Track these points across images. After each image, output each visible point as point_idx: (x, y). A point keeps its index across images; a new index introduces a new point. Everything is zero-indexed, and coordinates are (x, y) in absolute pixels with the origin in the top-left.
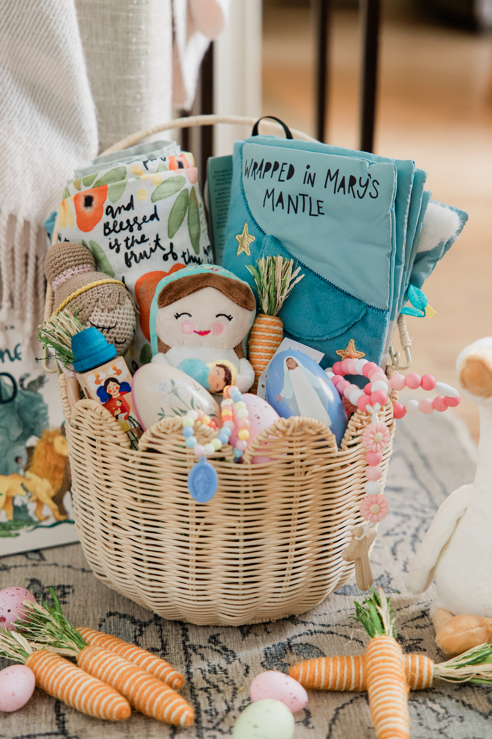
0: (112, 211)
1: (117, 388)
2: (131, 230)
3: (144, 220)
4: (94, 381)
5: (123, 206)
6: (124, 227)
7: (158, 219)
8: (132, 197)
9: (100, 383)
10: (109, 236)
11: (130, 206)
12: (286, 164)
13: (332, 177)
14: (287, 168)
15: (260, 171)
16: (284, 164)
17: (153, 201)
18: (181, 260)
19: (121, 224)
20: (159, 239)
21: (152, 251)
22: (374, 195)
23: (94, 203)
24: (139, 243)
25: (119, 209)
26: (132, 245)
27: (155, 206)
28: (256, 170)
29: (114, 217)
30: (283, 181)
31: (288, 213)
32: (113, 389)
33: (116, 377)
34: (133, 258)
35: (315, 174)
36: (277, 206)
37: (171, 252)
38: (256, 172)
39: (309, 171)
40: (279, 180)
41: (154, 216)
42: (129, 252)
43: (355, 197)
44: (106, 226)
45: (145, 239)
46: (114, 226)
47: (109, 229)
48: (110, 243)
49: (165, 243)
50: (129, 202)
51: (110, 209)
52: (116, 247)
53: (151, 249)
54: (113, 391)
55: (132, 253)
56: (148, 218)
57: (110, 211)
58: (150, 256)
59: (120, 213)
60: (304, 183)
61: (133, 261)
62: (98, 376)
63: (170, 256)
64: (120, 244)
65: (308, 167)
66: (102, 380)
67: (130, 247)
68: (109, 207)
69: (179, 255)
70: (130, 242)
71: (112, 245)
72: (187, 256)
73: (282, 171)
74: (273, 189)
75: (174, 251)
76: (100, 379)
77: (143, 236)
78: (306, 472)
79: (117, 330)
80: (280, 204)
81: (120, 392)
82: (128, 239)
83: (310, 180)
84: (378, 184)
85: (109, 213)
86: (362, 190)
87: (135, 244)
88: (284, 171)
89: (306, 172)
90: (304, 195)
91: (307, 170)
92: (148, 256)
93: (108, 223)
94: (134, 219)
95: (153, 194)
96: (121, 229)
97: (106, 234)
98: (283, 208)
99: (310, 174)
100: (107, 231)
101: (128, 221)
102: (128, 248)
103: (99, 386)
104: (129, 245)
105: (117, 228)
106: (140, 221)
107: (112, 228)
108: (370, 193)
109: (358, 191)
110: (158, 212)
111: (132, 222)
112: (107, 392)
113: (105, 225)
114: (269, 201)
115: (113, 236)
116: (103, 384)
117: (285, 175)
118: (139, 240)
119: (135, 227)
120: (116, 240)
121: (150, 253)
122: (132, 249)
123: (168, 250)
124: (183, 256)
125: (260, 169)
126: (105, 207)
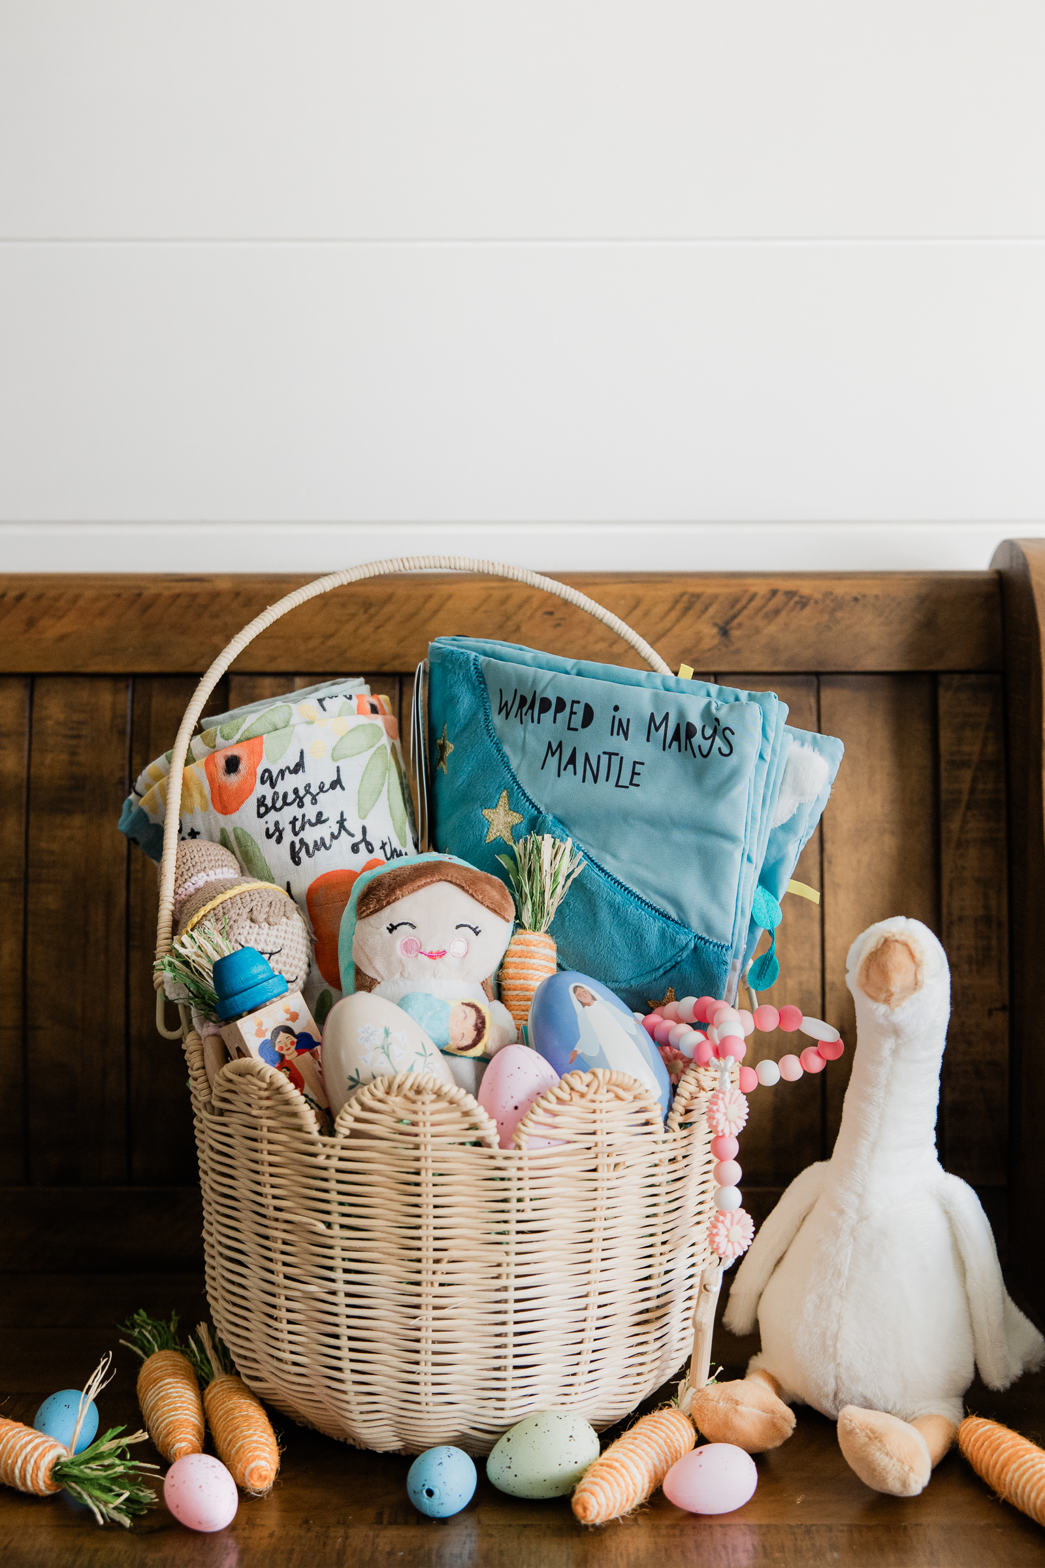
0: (271, 777)
1: (292, 1043)
2: (301, 805)
3: (321, 789)
4: (254, 1032)
5: (288, 768)
6: (289, 800)
7: (343, 788)
8: (302, 753)
9: (264, 1036)
10: (266, 818)
11: (299, 767)
12: (578, 702)
13: (658, 725)
14: (579, 709)
15: (530, 711)
16: (573, 702)
17: (334, 759)
18: (378, 854)
19: (285, 796)
20: (346, 820)
21: (334, 837)
22: (726, 750)
23: (241, 767)
24: (312, 825)
25: (282, 772)
26: (302, 828)
27: (338, 767)
28: (524, 710)
29: (273, 785)
30: (576, 730)
31: (584, 781)
32: (286, 1045)
33: (290, 1024)
34: (304, 850)
35: (628, 720)
36: (565, 769)
37: (364, 840)
38: (524, 712)
39: (618, 715)
40: (569, 729)
41: (337, 783)
42: (297, 840)
43: (695, 757)
44: (261, 802)
45: (323, 819)
46: (274, 801)
47: (266, 806)
48: (268, 829)
49: (353, 825)
50: (298, 760)
51: (267, 774)
52: (277, 834)
53: (332, 834)
54: (285, 1048)
55: (302, 841)
56: (327, 786)
57: (268, 778)
58: (330, 846)
59: (283, 779)
60: (612, 734)
61: (303, 854)
62: (260, 1024)
63: (362, 846)
64: (283, 829)
65: (616, 708)
66: (267, 1030)
67: (299, 831)
68: (267, 770)
69: (377, 845)
70: (298, 824)
71: (271, 832)
72: (388, 848)
73: (572, 713)
74: (561, 743)
75: (368, 838)
76: (264, 1028)
77: (320, 814)
78: (616, 1165)
79: (284, 959)
80: (571, 767)
81: (296, 1049)
82: (295, 819)
83: (621, 728)
84: (733, 733)
85: (267, 781)
86: (706, 745)
87: (307, 826)
88: (575, 713)
89: (614, 717)
90: (610, 754)
91: (614, 713)
92: (328, 846)
93: (264, 797)
94: (305, 787)
95: (334, 749)
96: (285, 803)
97: (260, 816)
98: (575, 774)
99: (620, 720)
100: (262, 810)
101: (296, 791)
102: (296, 834)
103: (262, 1039)
104: (297, 829)
105: (279, 804)
106: (314, 790)
107: (270, 805)
108: (719, 749)
109: (699, 747)
110: (342, 777)
111: (302, 793)
112: (277, 1049)
113: (258, 800)
114: (553, 761)
115: (272, 816)
116: (268, 1036)
117: (577, 720)
118: (314, 821)
119: (307, 800)
120: (277, 824)
121: (331, 840)
122: (301, 835)
123: (359, 837)
124: (383, 847)
125: (532, 707)
126: (259, 771)
